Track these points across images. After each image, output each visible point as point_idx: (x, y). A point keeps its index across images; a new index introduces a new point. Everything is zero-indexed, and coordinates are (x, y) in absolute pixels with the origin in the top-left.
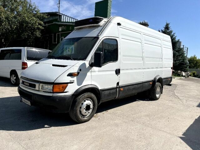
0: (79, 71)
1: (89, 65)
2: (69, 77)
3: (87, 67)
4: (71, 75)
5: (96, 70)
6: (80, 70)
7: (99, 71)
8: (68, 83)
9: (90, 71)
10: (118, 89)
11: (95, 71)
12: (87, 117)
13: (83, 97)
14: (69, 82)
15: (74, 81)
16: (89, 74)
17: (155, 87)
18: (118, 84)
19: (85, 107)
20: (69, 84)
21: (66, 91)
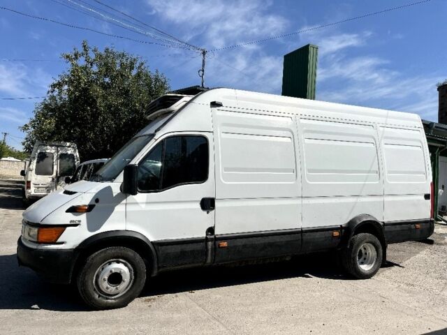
0: (94, 203)
1: (119, 191)
2: (70, 214)
3: (114, 195)
4: (73, 210)
5: (138, 201)
6: (97, 201)
7: (147, 203)
8: (65, 226)
9: (124, 201)
10: (210, 243)
11: (137, 203)
12: (115, 299)
13: (103, 255)
14: (69, 223)
15: (80, 221)
16: (119, 209)
17: (352, 245)
18: (211, 230)
19: (106, 278)
20: (68, 228)
21: (59, 240)
